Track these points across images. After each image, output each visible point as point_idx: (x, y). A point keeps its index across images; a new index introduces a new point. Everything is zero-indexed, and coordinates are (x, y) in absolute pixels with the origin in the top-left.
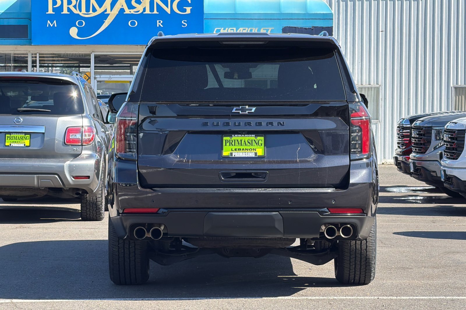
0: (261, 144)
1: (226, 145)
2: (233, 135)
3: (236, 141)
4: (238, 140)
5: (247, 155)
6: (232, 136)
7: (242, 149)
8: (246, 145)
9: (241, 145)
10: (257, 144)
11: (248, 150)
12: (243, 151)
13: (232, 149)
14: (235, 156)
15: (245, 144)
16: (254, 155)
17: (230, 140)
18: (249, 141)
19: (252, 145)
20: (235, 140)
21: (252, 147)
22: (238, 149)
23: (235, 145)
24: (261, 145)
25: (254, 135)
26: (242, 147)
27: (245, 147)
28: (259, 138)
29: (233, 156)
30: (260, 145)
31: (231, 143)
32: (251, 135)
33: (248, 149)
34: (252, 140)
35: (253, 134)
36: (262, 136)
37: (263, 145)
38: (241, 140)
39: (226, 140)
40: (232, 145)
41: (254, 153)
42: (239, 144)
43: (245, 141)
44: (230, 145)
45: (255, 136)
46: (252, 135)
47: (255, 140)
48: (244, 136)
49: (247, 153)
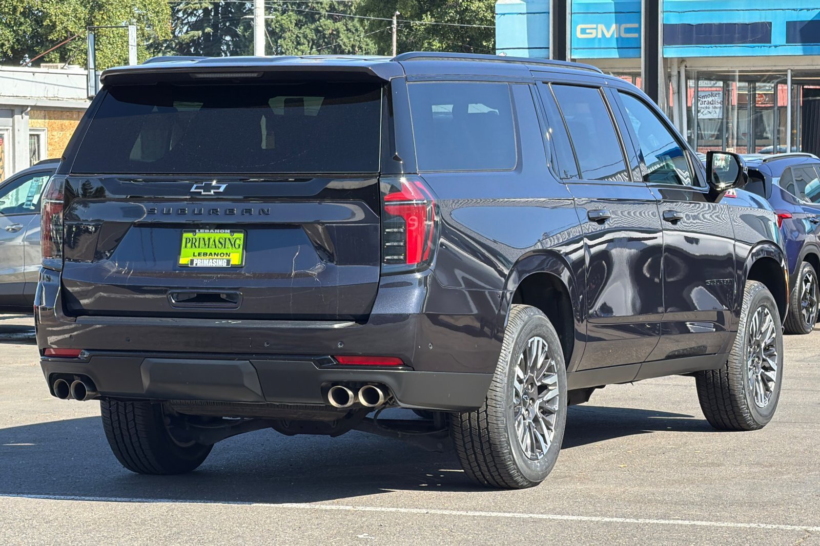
0: (239, 245)
1: (186, 247)
2: (197, 231)
3: (202, 240)
4: (204, 239)
5: (215, 263)
6: (195, 232)
7: (208, 254)
8: (216, 247)
9: (208, 247)
10: (233, 245)
11: (217, 256)
12: (210, 257)
13: (194, 253)
14: (196, 264)
15: (215, 245)
16: (226, 264)
17: (192, 239)
18: (221, 240)
19: (225, 247)
20: (200, 239)
21: (225, 251)
22: (204, 253)
23: (199, 247)
24: (239, 247)
25: (229, 231)
26: (208, 251)
27: (213, 251)
28: (236, 235)
29: (194, 265)
30: (237, 246)
31: (194, 244)
32: (224, 231)
33: (218, 254)
34: (225, 239)
35: (227, 229)
36: (241, 232)
37: (241, 247)
38: (209, 239)
39: (187, 239)
40: (196, 247)
41: (226, 261)
42: (205, 245)
43: (214, 241)
44: (192, 247)
45: (231, 232)
46: (226, 231)
47: (229, 239)
48: (213, 232)
49: (216, 261)
